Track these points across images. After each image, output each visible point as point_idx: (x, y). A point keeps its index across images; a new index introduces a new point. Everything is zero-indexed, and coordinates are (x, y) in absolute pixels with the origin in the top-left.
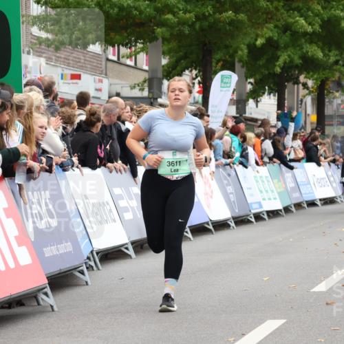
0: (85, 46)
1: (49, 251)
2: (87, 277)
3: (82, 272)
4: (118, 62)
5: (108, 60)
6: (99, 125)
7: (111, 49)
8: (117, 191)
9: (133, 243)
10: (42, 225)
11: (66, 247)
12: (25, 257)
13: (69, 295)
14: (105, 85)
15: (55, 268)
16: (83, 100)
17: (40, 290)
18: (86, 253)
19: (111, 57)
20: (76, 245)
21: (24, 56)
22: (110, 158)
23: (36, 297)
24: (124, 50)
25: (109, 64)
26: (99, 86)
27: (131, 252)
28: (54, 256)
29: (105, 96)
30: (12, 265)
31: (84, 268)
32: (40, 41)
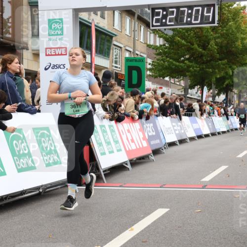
0: (164, 78)
1: (152, 143)
2: (164, 151)
3: (163, 149)
4: (174, 83)
5: (171, 83)
6: (168, 103)
7: (172, 79)
8: (174, 124)
9: (179, 141)
10: (150, 134)
11: (158, 141)
12: (145, 144)
13: (159, 156)
14: (170, 90)
15: (154, 148)
16: (163, 95)
17: (150, 154)
18: (164, 143)
19: (172, 82)
20: (161, 140)
21: (146, 82)
22: (171, 114)
23: (148, 157)
24: (176, 80)
25: (172, 84)
26: (168, 91)
27: (178, 143)
28: (154, 144)
29: (170, 94)
30: (141, 146)
31: (163, 148)
32: (150, 75)
